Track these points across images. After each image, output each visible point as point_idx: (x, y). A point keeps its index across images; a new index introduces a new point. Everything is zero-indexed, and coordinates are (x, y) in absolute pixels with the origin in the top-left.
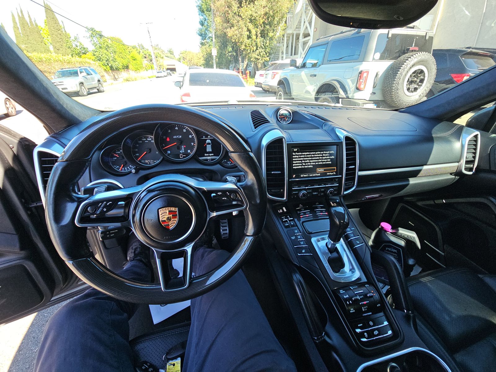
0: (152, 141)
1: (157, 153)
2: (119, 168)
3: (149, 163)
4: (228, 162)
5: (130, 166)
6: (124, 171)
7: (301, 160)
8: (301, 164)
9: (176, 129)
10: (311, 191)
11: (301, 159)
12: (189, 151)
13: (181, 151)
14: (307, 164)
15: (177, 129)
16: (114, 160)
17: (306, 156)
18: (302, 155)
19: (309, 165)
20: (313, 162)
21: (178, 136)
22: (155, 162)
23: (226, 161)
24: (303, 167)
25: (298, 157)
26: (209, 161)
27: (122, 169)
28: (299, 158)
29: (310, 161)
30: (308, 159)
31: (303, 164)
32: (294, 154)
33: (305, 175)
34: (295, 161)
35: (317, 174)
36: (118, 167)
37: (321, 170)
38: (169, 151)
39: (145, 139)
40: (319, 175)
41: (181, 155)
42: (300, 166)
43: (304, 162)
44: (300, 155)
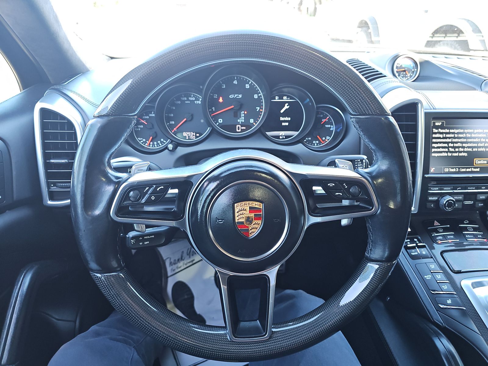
0: (195, 102)
1: (202, 121)
2: (145, 142)
3: (189, 137)
4: (314, 142)
5: (162, 140)
6: (152, 147)
7: (448, 143)
8: (447, 150)
9: (234, 83)
10: (461, 198)
11: (448, 140)
12: (252, 121)
13: (239, 121)
14: (457, 150)
15: (236, 83)
16: (140, 129)
17: (456, 136)
18: (449, 133)
19: (461, 152)
20: (469, 147)
21: (236, 95)
22: (198, 137)
23: (310, 139)
24: (450, 154)
25: (441, 136)
26: (281, 139)
27: (150, 144)
28: (443, 138)
29: (464, 145)
30: (460, 140)
31: (451, 149)
32: (435, 130)
33: (453, 168)
34: (437, 143)
35: (475, 168)
36: (144, 140)
37: (482, 162)
38: (221, 120)
39: (186, 99)
40: (478, 170)
41: (239, 127)
42: (444, 152)
43: (452, 145)
44: (446, 133)
